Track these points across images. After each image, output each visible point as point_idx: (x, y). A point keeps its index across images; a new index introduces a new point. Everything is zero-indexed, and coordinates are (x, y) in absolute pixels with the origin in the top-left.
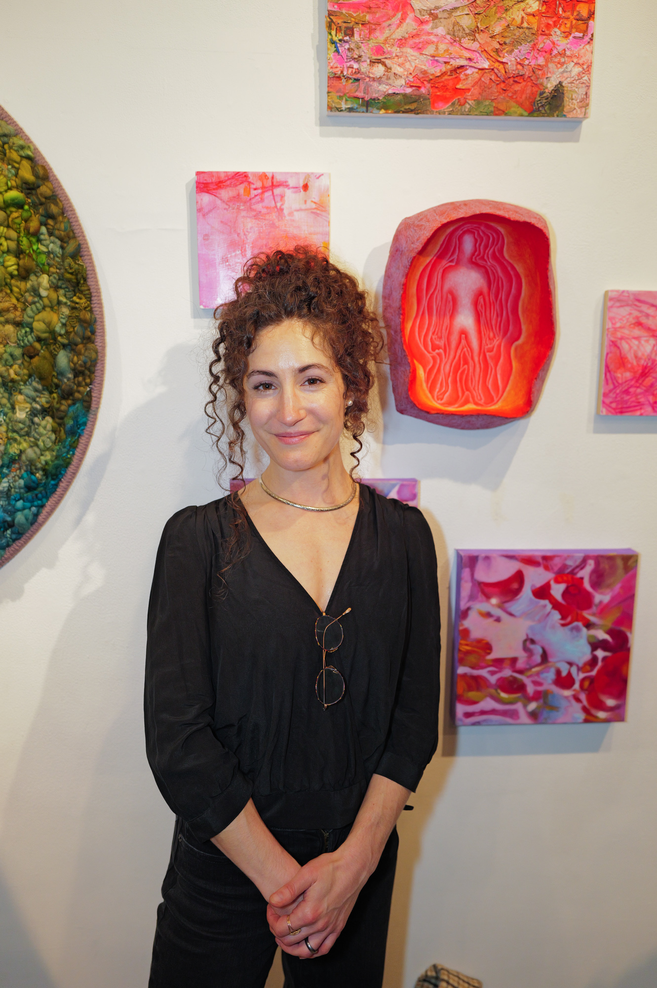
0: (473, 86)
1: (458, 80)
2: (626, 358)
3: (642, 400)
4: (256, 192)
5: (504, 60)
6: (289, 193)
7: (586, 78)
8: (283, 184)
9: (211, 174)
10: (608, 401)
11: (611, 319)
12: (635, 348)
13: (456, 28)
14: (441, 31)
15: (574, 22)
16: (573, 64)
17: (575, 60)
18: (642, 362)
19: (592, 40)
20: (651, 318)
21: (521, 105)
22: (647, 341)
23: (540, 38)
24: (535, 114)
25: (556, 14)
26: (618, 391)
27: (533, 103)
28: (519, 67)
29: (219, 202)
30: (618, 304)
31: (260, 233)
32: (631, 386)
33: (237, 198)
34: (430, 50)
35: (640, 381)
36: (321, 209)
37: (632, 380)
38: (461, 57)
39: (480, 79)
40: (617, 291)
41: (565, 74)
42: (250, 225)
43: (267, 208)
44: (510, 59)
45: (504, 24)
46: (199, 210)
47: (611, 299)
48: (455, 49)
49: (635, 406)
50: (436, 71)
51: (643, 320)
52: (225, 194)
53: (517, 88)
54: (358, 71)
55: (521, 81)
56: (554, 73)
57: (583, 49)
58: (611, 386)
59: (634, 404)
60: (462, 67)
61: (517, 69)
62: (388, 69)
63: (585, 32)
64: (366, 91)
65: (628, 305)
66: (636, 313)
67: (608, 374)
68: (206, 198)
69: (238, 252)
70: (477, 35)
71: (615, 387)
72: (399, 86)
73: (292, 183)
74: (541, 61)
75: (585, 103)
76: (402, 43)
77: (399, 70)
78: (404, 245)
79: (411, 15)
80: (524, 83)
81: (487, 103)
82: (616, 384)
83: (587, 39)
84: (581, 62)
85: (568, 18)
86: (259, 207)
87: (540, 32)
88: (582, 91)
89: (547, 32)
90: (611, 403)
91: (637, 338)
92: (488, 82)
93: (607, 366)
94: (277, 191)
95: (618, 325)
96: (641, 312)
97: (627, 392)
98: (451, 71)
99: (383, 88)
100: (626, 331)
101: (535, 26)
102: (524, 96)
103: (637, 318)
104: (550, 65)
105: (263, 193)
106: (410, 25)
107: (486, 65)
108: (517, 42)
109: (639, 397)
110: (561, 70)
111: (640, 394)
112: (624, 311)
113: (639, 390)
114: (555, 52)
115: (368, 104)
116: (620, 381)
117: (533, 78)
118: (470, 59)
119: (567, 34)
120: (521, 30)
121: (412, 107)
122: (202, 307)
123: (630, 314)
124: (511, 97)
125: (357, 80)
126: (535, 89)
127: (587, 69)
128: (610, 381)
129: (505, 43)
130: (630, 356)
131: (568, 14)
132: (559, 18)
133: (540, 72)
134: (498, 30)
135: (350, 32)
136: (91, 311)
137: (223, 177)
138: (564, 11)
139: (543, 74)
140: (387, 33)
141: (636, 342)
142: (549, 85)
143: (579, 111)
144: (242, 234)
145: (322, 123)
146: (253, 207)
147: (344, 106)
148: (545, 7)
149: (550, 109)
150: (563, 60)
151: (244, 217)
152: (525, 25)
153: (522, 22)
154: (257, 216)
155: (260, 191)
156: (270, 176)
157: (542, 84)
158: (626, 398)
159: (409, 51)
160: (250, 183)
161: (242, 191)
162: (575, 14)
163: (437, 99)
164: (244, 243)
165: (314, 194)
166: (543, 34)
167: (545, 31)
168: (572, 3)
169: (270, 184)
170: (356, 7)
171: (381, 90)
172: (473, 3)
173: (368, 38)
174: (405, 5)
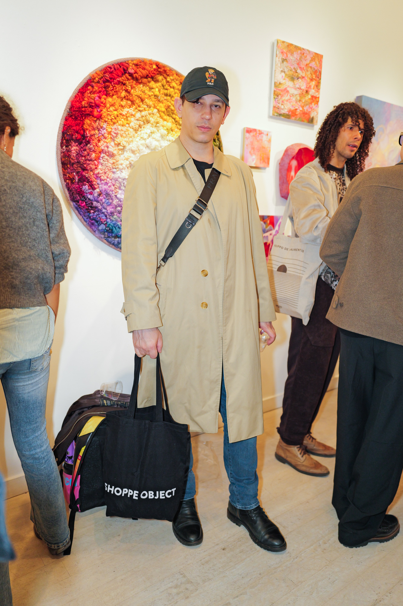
0: (298, 114)
1: (296, 112)
6: (264, 136)
7: (317, 116)
8: (263, 133)
9: (249, 128)
13: (296, 99)
14: (294, 99)
17: (316, 111)
21: (306, 120)
23: (310, 105)
24: (308, 123)
25: (313, 100)
27: (308, 120)
29: (250, 136)
31: (257, 145)
33: (254, 136)
34: (292, 104)
36: (269, 141)
41: (314, 114)
42: (255, 143)
43: (259, 139)
44: (305, 109)
46: (244, 137)
48: (296, 104)
50: (292, 109)
52: (252, 134)
53: (306, 116)
54: (279, 106)
55: (307, 114)
56: (312, 113)
57: (317, 109)
60: (297, 109)
61: (306, 111)
62: (284, 107)
63: (318, 104)
64: (280, 111)
68: (247, 135)
69: (253, 150)
70: (300, 102)
72: (285, 111)
73: (265, 133)
74: (310, 110)
75: (317, 122)
76: (287, 101)
77: (286, 107)
78: (289, 153)
79: (289, 95)
81: (301, 119)
83: (318, 106)
85: (315, 101)
88: (316, 118)
92: (301, 113)
94: (262, 135)
98: (295, 110)
102: (307, 118)
104: (312, 111)
106: (288, 97)
107: (301, 109)
108: (306, 105)
114: (312, 108)
115: (280, 115)
118: (298, 107)
119: (314, 105)
120: (307, 102)
121: (288, 117)
124: (305, 118)
125: (278, 108)
127: (317, 114)
129: (304, 105)
133: (310, 113)
134: (304, 101)
135: (278, 96)
137: (251, 129)
140: (284, 98)
144: (254, 145)
146: (257, 138)
147: (275, 115)
148: (311, 97)
149: (311, 122)
150: (314, 110)
151: (254, 141)
153: (308, 100)
154: (257, 141)
155: (258, 134)
156: (261, 131)
157: (310, 116)
159: (288, 103)
160: (256, 132)
161: (255, 134)
163: (292, 116)
164: (254, 148)
165: (269, 137)
167: (311, 103)
168: (316, 98)
169: (261, 133)
170: (279, 90)
171: (283, 112)
172: (300, 94)
173: (281, 98)
174: (288, 92)
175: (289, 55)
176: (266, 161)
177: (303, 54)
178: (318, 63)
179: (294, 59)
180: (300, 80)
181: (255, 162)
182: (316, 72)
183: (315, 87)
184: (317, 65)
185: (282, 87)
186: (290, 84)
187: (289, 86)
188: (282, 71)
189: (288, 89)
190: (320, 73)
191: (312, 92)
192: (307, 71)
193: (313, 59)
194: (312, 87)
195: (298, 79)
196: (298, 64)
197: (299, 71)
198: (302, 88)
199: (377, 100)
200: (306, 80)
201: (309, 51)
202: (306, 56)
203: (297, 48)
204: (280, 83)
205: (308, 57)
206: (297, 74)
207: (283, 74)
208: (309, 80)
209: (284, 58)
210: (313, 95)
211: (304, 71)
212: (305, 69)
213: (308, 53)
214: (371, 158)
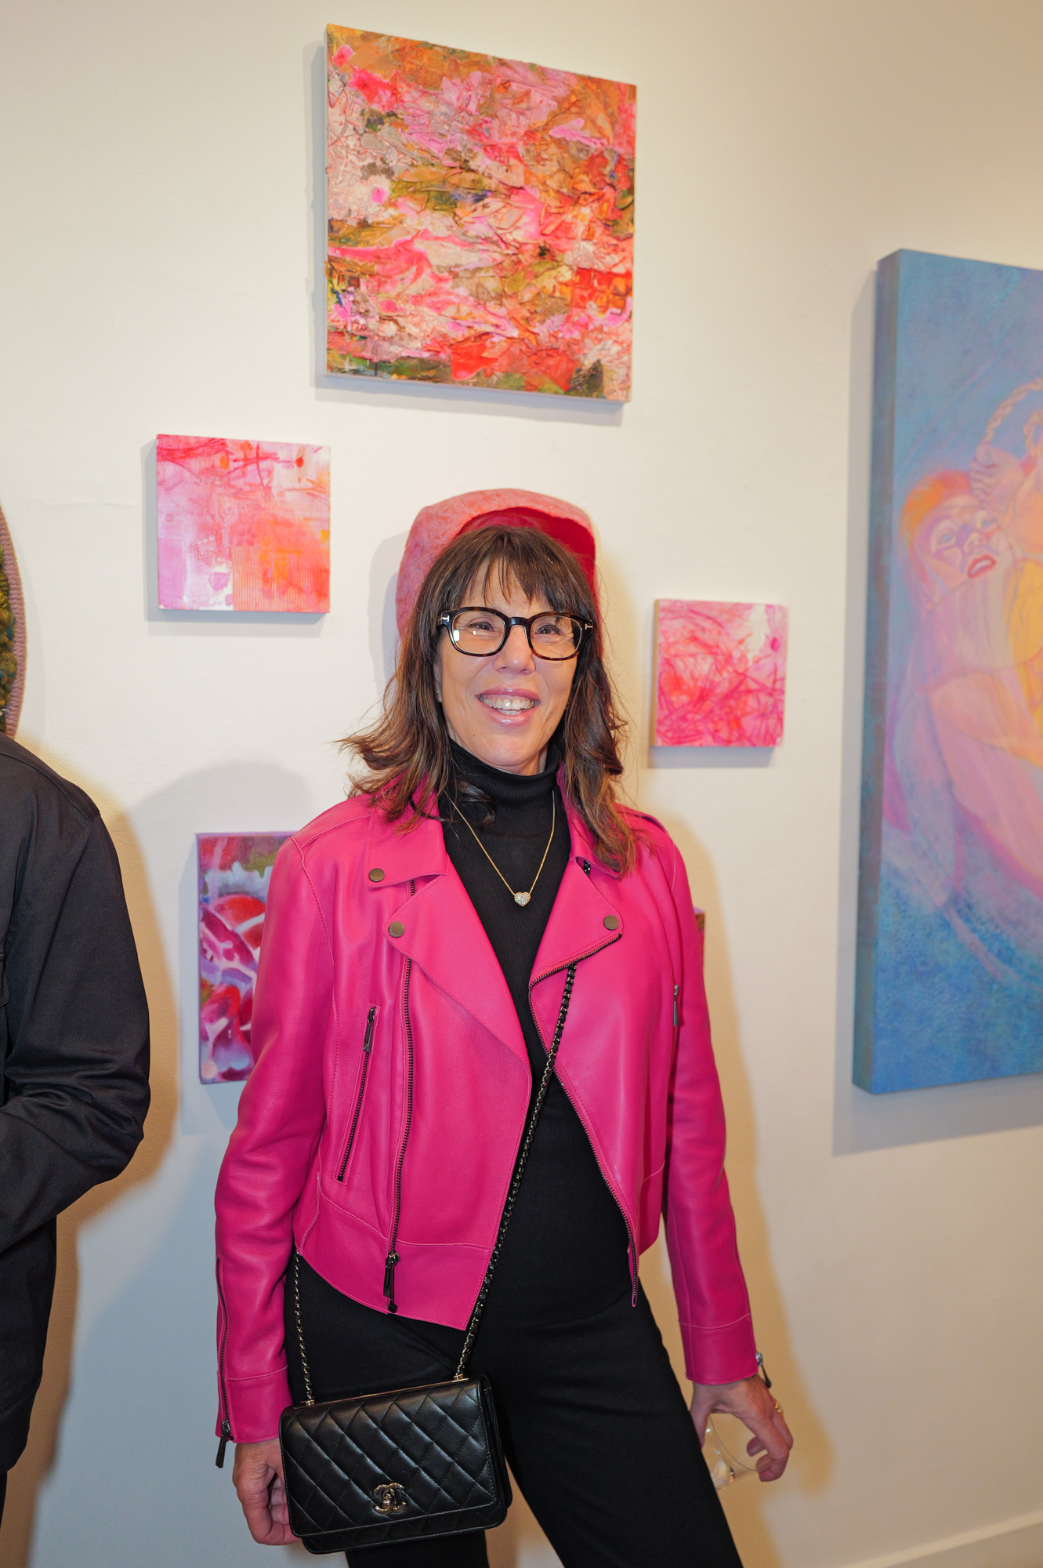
0: (501, 356)
1: (483, 348)
2: (682, 679)
3: (701, 728)
4: (236, 465)
5: (535, 330)
6: (278, 468)
7: (625, 358)
8: (271, 457)
9: (177, 438)
10: (663, 729)
11: (664, 632)
12: (691, 666)
13: (480, 290)
14: (462, 291)
15: (611, 297)
16: (610, 342)
17: (614, 338)
18: (700, 684)
19: (630, 317)
20: (707, 632)
21: (556, 381)
22: (704, 659)
23: (575, 310)
24: (572, 393)
25: (592, 287)
26: (674, 718)
27: (569, 380)
28: (553, 339)
29: (187, 474)
30: (670, 616)
31: (240, 515)
32: (689, 712)
33: (211, 471)
34: (450, 311)
35: (698, 706)
36: (318, 490)
37: (688, 704)
38: (486, 322)
39: (508, 349)
40: (669, 600)
41: (604, 352)
42: (227, 506)
43: (250, 485)
44: (542, 330)
45: (534, 291)
46: (161, 483)
47: (663, 610)
48: (479, 313)
49: (694, 735)
50: (458, 335)
51: (699, 634)
52: (196, 464)
53: (551, 362)
54: (365, 328)
55: (555, 355)
56: (591, 349)
57: (621, 326)
58: (666, 712)
59: (692, 733)
60: (487, 334)
61: (550, 341)
62: (401, 328)
63: (623, 308)
64: (375, 351)
65: (681, 617)
66: (690, 627)
67: (662, 697)
68: (170, 469)
69: (212, 538)
70: (504, 300)
71: (671, 713)
72: (414, 348)
73: (282, 455)
74: (577, 335)
75: (626, 385)
76: (417, 300)
77: (414, 331)
79: (427, 271)
80: (558, 358)
81: (518, 376)
82: (672, 709)
83: (625, 316)
84: (620, 339)
85: (604, 292)
86: (240, 483)
87: (574, 304)
88: (622, 372)
89: (582, 304)
90: (667, 731)
91: (693, 655)
92: (517, 352)
93: (661, 688)
94: (264, 465)
95: (672, 640)
96: (696, 625)
97: (684, 718)
98: (476, 337)
99: (396, 350)
100: (681, 648)
101: (569, 297)
102: (559, 372)
103: (692, 632)
104: (587, 341)
105: (245, 466)
106: (425, 282)
107: (515, 333)
108: (548, 313)
109: (698, 724)
110: (599, 347)
111: (699, 721)
112: (677, 624)
113: (697, 717)
114: (591, 327)
115: (377, 367)
116: (676, 706)
117: (567, 353)
118: (497, 326)
119: (604, 309)
120: (553, 300)
121: (431, 374)
122: (162, 607)
123: (684, 627)
124: (544, 372)
125: (364, 338)
126: (571, 365)
127: (627, 348)
128: (665, 706)
129: (536, 312)
130: (686, 677)
131: (604, 287)
132: (595, 290)
133: (576, 347)
134: (527, 296)
135: (355, 282)
136: (8, 608)
137: (193, 443)
138: (600, 283)
139: (580, 350)
140: (399, 287)
141: (691, 660)
142: (586, 362)
143: (620, 393)
144: (217, 516)
145: (319, 383)
146: (233, 483)
147: (347, 367)
148: (578, 277)
149: (589, 388)
150: (600, 336)
151: (220, 494)
152: (557, 294)
153: (554, 291)
154: (238, 494)
155: (241, 463)
156: (254, 445)
157: (578, 360)
158: (684, 725)
159: (426, 310)
160: (228, 453)
161: (218, 462)
162: (612, 288)
163: (458, 367)
164: (220, 527)
165: (310, 470)
166: (578, 306)
167: (580, 303)
168: (608, 277)
169: (254, 455)
170: (363, 255)
171: (393, 351)
172: (499, 265)
173: (376, 291)
174: (420, 259)
175: (409, 95)
176: (306, 582)
177: (505, 85)
178: (602, 120)
179: (444, 108)
180: (494, 203)
181: (228, 590)
182: (594, 162)
183: (599, 230)
184: (600, 130)
185: (378, 242)
186: (437, 222)
187: (423, 235)
188: (371, 169)
189: (419, 246)
190: (626, 166)
191: (581, 252)
192: (539, 159)
193: (569, 106)
194: (580, 229)
195: (479, 199)
196: (474, 131)
197: (481, 162)
198: (509, 238)
199: (998, 269)
200: (533, 200)
201: (542, 72)
202: (527, 94)
203: (459, 61)
204: (363, 224)
205: (536, 97)
206: (470, 176)
207: (383, 183)
208: (553, 203)
209: (375, 107)
210: (586, 265)
211: (513, 161)
212: (521, 150)
213: (532, 77)
214: (988, 536)
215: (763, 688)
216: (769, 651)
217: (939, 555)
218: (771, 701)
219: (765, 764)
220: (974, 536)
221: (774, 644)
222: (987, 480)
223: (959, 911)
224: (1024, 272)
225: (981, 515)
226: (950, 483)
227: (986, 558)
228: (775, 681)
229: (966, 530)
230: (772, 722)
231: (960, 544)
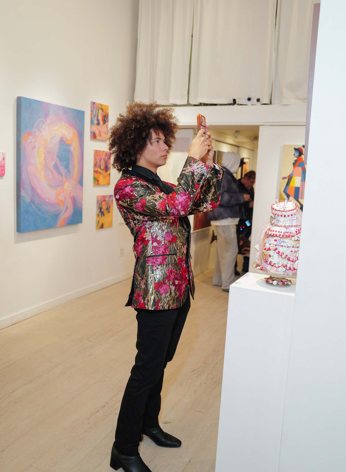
214: (35, 143)
215: (2, 166)
216: (3, 160)
217: (28, 146)
218: (3, 168)
219: (2, 179)
220: (33, 143)
221: (4, 159)
222: (34, 134)
223: (32, 203)
224: (39, 101)
225: (34, 139)
226: (29, 134)
227: (35, 146)
228: (4, 165)
229: (32, 142)
230: (3, 172)
231: (31, 144)
